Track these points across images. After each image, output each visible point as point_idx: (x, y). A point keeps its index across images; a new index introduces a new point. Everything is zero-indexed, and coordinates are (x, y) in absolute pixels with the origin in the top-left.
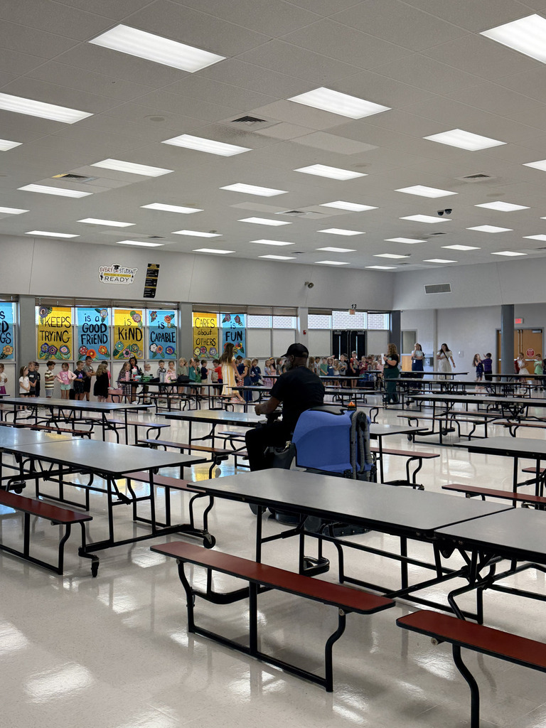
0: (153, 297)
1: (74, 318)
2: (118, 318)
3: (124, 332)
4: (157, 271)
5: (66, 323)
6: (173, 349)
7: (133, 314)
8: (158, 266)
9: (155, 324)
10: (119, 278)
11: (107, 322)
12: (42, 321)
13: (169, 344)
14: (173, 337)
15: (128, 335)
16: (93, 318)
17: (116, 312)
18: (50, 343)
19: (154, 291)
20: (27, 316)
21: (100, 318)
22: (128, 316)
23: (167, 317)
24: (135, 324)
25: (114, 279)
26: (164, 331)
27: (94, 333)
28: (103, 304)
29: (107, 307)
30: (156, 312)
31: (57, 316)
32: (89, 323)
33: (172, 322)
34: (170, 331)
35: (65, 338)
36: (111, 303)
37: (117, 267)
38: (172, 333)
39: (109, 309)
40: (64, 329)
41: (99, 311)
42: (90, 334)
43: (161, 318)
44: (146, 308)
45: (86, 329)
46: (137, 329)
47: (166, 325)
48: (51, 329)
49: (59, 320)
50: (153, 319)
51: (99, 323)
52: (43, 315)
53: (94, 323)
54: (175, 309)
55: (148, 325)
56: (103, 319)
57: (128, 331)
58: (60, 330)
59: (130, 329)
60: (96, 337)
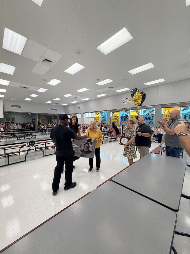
0: (142, 105)
1: (119, 114)
2: (132, 113)
3: (133, 117)
5: (118, 116)
6: (152, 122)
7: (136, 111)
9: (145, 114)
10: (128, 102)
11: (128, 115)
12: (112, 116)
13: (151, 120)
14: (152, 118)
16: (124, 114)
17: (131, 111)
18: (114, 121)
20: (109, 115)
21: (126, 114)
22: (135, 112)
23: (150, 111)
24: (137, 115)
25: (127, 102)
26: (149, 116)
27: (124, 118)
28: (127, 110)
29: (129, 110)
30: (145, 110)
31: (116, 114)
32: (123, 115)
33: (152, 113)
35: (117, 119)
36: (129, 109)
37: (127, 99)
38: (152, 117)
39: (129, 111)
40: (117, 117)
41: (126, 112)
42: (123, 118)
43: (148, 112)
44: (141, 109)
45: (122, 117)
46: (138, 116)
47: (149, 114)
48: (114, 117)
49: (116, 115)
50: (144, 112)
51: (126, 115)
52: (113, 114)
53: (124, 115)
54: (154, 108)
55: (142, 114)
56: (127, 114)
57: (135, 117)
58: (116, 117)
59: (135, 116)
60: (125, 119)
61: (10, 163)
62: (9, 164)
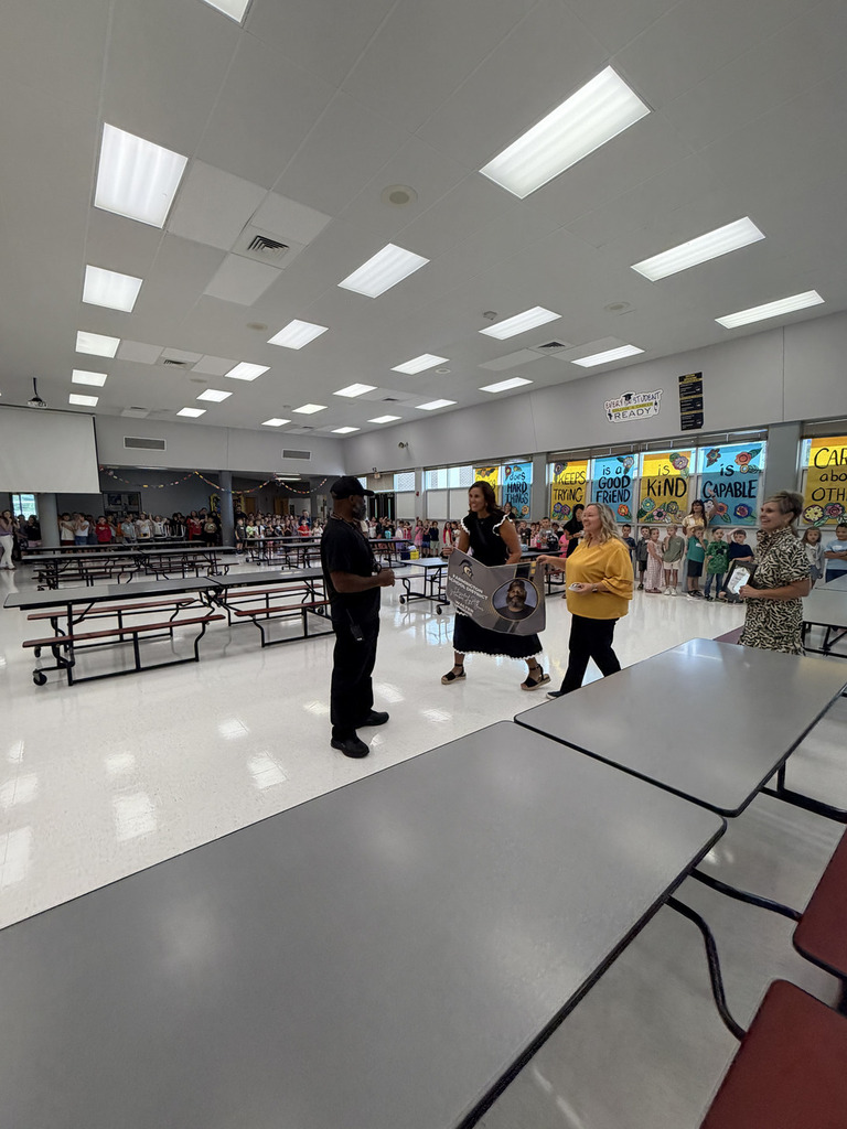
0: (700, 427)
1: (587, 472)
2: (650, 467)
3: (656, 485)
4: (699, 384)
5: (581, 479)
6: (749, 508)
7: (673, 458)
8: (699, 375)
9: (716, 468)
10: (635, 411)
11: (633, 475)
12: (556, 479)
13: (742, 500)
14: (751, 488)
15: (662, 489)
16: (613, 471)
17: (646, 458)
18: (563, 503)
19: (700, 417)
20: (539, 475)
21: (623, 469)
22: (667, 462)
23: (740, 456)
24: (675, 472)
25: (627, 414)
26: (733, 480)
27: (614, 488)
28: (624, 451)
29: (633, 453)
30: (718, 450)
31: (572, 472)
32: (608, 477)
33: (752, 463)
34: (745, 479)
35: (578, 496)
36: (639, 447)
37: (628, 397)
38: (750, 482)
39: (636, 455)
40: (578, 485)
41: (621, 460)
42: (608, 490)
43: (728, 458)
44: (698, 446)
45: (602, 484)
46: (678, 479)
47: (737, 468)
48: (565, 487)
49: (574, 476)
50: (711, 462)
51: (620, 476)
52: (558, 472)
53: (613, 476)
54: (759, 439)
55: (700, 471)
56: (627, 470)
57: (662, 484)
58: (574, 487)
59: (667, 481)
60: (616, 493)
61: (142, 666)
62: (139, 670)
